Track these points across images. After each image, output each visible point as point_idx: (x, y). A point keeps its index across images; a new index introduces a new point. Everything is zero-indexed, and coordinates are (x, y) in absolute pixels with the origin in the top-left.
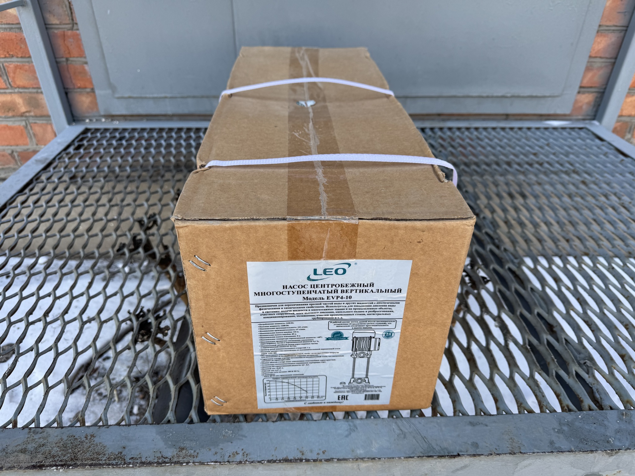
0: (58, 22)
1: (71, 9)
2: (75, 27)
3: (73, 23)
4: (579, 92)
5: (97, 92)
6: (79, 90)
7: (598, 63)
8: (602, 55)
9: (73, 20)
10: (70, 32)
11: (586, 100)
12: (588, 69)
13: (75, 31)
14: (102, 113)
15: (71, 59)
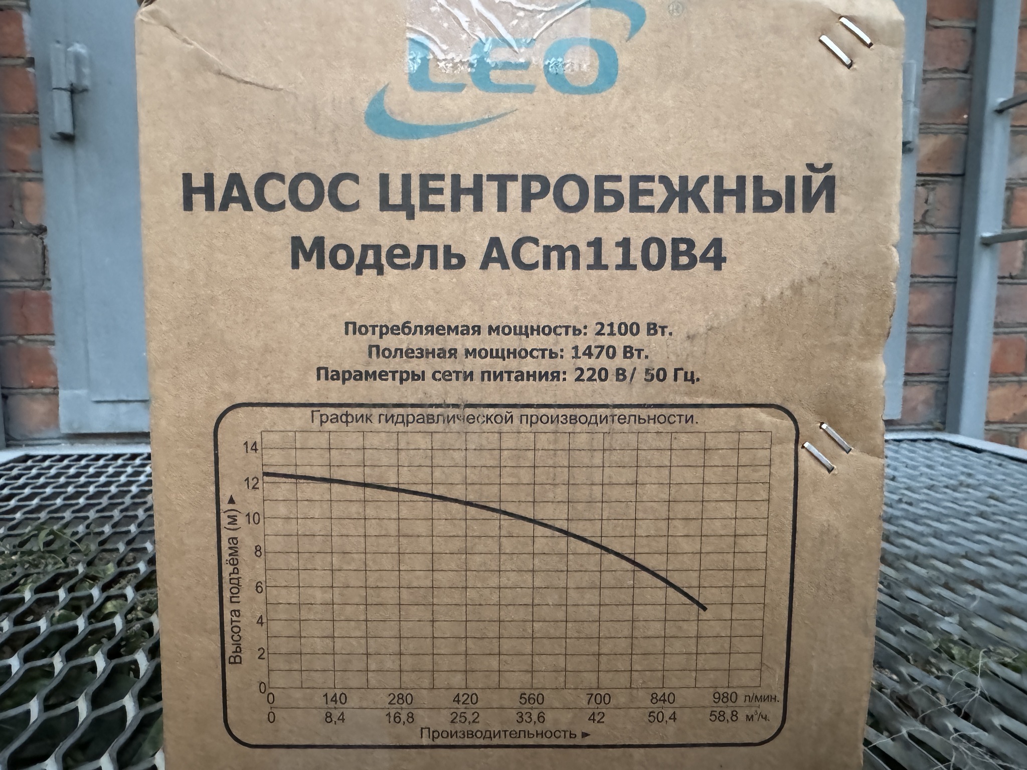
0: (17, 277)
1: (44, 256)
2: (47, 284)
3: (44, 279)
4: (906, 383)
5: (63, 393)
6: (31, 391)
7: (924, 335)
8: (929, 323)
9: (44, 273)
10: (35, 293)
11: (922, 397)
12: (911, 344)
13: (43, 292)
14: (65, 430)
15: (27, 337)
